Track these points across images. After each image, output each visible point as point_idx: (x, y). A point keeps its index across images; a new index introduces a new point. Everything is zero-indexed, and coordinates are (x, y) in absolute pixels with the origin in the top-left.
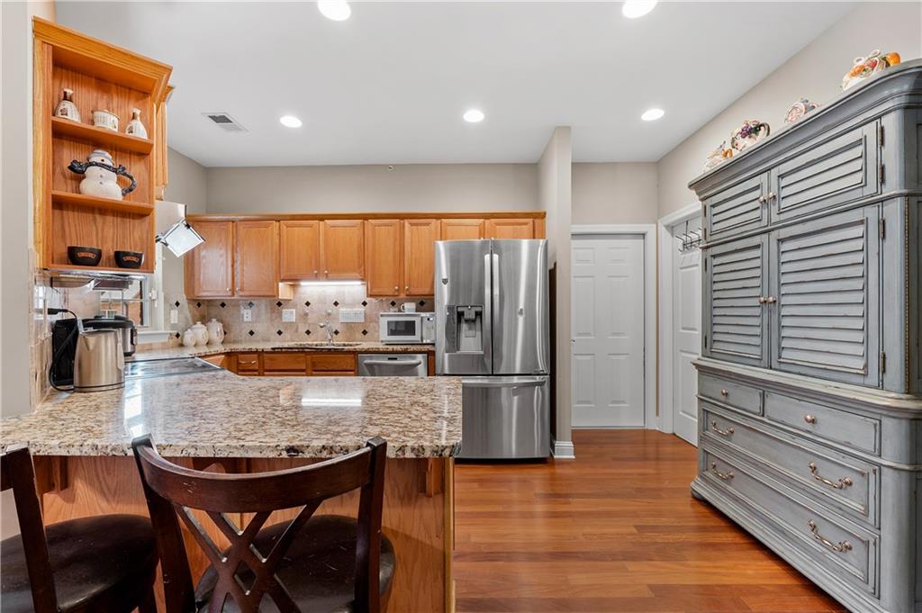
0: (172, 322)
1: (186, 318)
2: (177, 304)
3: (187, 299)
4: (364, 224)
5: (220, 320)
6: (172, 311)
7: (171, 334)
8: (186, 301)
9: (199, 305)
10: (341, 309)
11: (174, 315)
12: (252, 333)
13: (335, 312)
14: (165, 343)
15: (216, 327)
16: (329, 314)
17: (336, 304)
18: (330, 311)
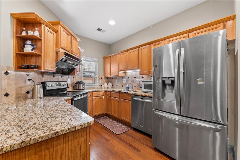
0: (100, 82)
1: (104, 81)
2: (101, 78)
3: (104, 77)
4: (139, 49)
5: (111, 82)
6: (100, 80)
7: (100, 85)
8: (104, 78)
9: (108, 78)
10: (136, 79)
11: (101, 81)
12: (117, 86)
13: (135, 80)
14: (98, 87)
15: (110, 84)
16: (133, 81)
17: (135, 78)
18: (133, 80)
